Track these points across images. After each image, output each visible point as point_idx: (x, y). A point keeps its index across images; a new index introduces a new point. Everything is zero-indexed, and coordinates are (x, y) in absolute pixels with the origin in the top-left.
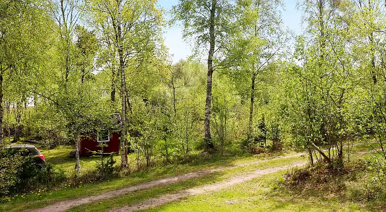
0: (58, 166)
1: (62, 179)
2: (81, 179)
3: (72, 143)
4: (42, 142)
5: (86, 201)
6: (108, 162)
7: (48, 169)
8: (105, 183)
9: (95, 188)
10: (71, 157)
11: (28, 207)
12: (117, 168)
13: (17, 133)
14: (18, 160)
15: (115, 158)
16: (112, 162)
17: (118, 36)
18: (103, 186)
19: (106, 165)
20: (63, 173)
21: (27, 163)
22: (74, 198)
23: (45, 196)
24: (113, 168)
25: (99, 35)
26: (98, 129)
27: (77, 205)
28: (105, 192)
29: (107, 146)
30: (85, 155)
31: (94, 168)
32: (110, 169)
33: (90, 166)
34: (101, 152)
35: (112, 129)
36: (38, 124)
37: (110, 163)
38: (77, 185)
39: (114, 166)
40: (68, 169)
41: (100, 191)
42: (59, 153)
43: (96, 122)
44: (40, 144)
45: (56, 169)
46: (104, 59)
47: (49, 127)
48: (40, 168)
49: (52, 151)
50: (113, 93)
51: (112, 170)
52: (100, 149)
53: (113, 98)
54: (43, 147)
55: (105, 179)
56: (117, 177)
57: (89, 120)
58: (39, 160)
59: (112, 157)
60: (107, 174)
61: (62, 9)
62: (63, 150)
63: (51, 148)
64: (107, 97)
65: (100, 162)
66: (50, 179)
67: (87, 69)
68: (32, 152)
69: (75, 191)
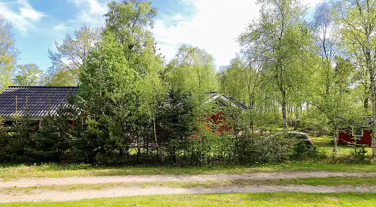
0: (322, 148)
1: (324, 157)
2: (338, 159)
3: (331, 134)
4: (312, 132)
5: (341, 174)
6: (360, 151)
7: (315, 149)
8: (358, 166)
9: (349, 167)
10: (332, 144)
11: (301, 170)
12: (368, 157)
13: (295, 125)
14: (295, 141)
15: (366, 149)
16: (364, 152)
17: (368, 59)
18: (356, 167)
19: (359, 153)
20: (325, 153)
21: (301, 143)
22: (332, 171)
23: (312, 165)
24: (365, 156)
25: (354, 60)
26: (353, 127)
27: (334, 176)
28: (357, 172)
29: (360, 139)
30: (341, 144)
31: (348, 154)
32: (362, 156)
33: (345, 152)
34: (355, 143)
35: (364, 128)
36: (308, 121)
37: (362, 152)
38: (335, 163)
39: (366, 154)
40: (329, 151)
41: (353, 171)
42: (323, 140)
43: (351, 122)
44: (310, 133)
45: (320, 150)
46: (358, 77)
47: (316, 123)
48: (309, 147)
49: (318, 138)
50: (366, 101)
51: (364, 157)
52: (354, 141)
53: (366, 106)
54: (312, 135)
55: (357, 163)
56: (368, 163)
57: (345, 120)
58: (308, 143)
59: (364, 148)
60: (360, 159)
61: (324, 47)
62: (325, 139)
63: (318, 136)
64: (361, 104)
65: (353, 150)
66: (316, 156)
67: (343, 85)
68: (304, 137)
69: (333, 167)
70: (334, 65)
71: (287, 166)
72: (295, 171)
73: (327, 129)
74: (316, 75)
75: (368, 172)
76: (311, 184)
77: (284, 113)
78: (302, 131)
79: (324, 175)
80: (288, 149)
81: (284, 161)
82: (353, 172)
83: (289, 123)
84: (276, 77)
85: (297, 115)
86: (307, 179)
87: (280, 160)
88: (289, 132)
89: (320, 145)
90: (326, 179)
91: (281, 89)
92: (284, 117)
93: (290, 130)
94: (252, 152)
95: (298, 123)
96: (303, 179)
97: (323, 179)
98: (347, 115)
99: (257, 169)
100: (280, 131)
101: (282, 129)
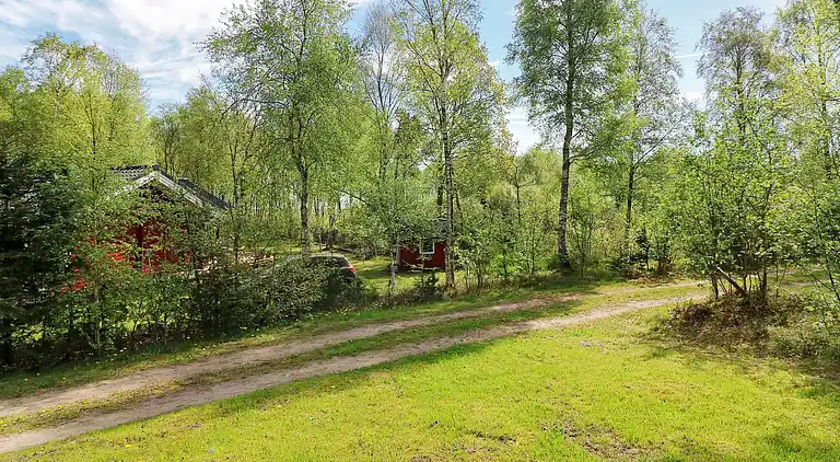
0: (372, 281)
1: (375, 297)
2: (396, 298)
3: (387, 254)
5: (398, 326)
6: (429, 279)
7: (358, 284)
8: (424, 306)
9: (411, 311)
10: (387, 272)
12: (439, 289)
13: (328, 238)
14: (322, 273)
15: (436, 276)
16: (434, 280)
18: (420, 309)
19: (427, 283)
20: (376, 289)
22: (384, 321)
23: (352, 316)
27: (387, 330)
28: (423, 316)
29: (430, 259)
30: (403, 270)
31: (412, 287)
32: (431, 288)
33: (407, 283)
34: (421, 266)
36: (348, 230)
37: (432, 281)
38: (391, 306)
39: (436, 285)
40: (381, 286)
41: (416, 316)
43: (418, 229)
44: (354, 254)
45: (368, 285)
47: (363, 233)
48: (349, 281)
49: (366, 262)
51: (433, 289)
52: (420, 262)
53: (440, 202)
54: (358, 258)
55: (424, 301)
56: (440, 299)
58: (349, 273)
59: (434, 273)
60: (428, 294)
63: (367, 259)
64: (433, 197)
65: (419, 279)
66: (360, 297)
68: (341, 262)
69: (387, 314)
70: (395, 125)
71: (307, 325)
72: (321, 332)
73: (383, 244)
74: (364, 141)
75: (438, 314)
76: (347, 354)
77: (304, 216)
78: (340, 250)
79: (372, 331)
80: (309, 290)
81: (301, 314)
82: (417, 319)
83: (316, 236)
84: (291, 138)
85: (332, 220)
86: (343, 345)
87: (293, 316)
88: (313, 256)
89: (370, 274)
90: (374, 339)
91: (299, 165)
92: (304, 224)
93: (316, 250)
94: (233, 305)
95: (334, 235)
96: (336, 347)
97: (369, 339)
98: (409, 217)
99: (243, 341)
100: (296, 254)
101: (298, 250)
